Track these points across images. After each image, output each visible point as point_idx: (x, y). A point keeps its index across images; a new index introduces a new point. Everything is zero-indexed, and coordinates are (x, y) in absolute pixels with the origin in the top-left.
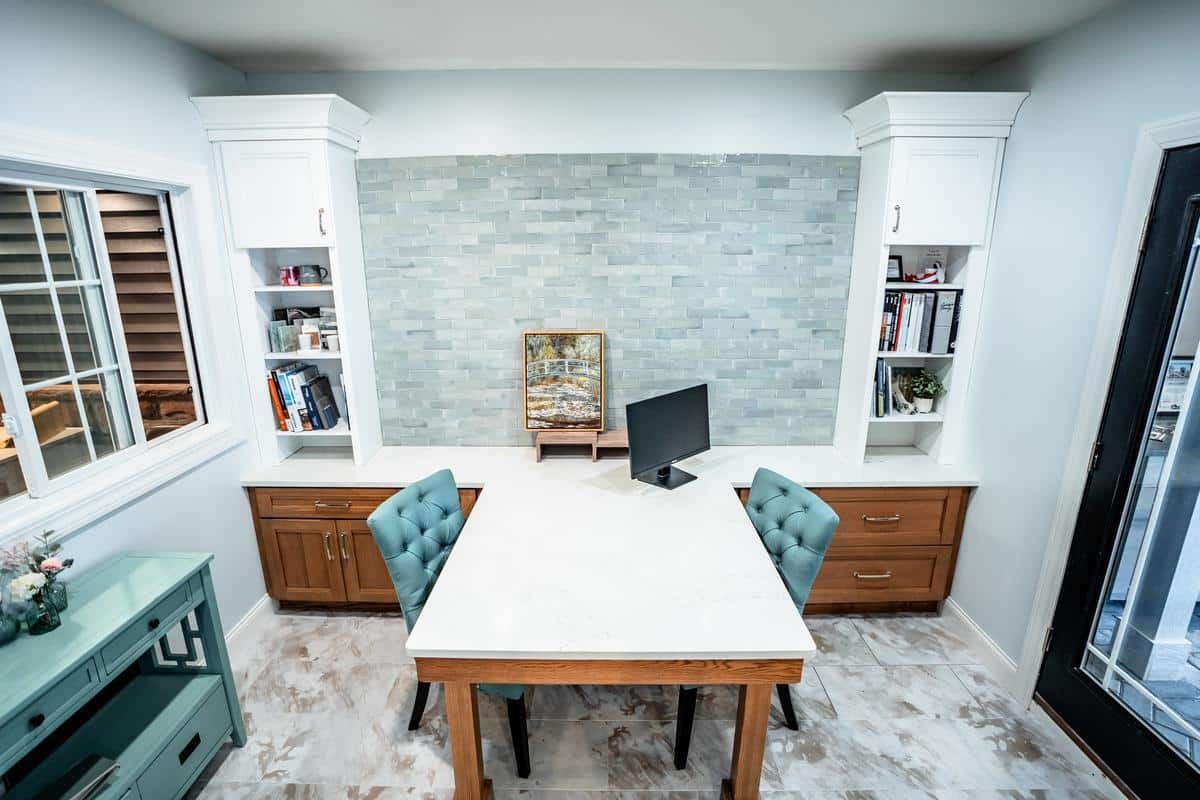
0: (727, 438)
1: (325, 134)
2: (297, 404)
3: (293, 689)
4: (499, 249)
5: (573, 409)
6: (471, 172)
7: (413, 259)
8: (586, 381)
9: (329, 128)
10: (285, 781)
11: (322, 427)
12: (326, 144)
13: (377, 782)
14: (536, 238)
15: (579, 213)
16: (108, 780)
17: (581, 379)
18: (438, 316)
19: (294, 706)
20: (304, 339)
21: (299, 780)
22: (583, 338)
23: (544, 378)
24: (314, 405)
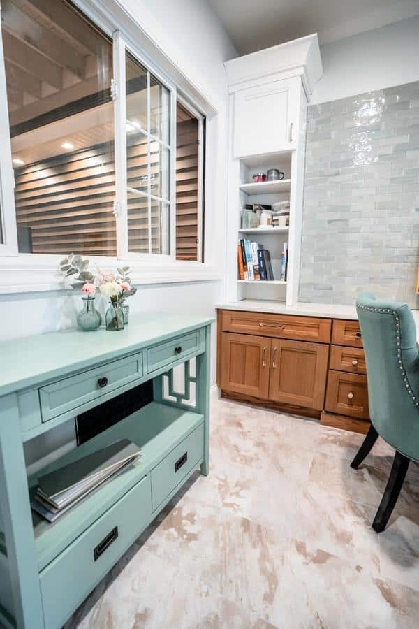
2: (253, 261)
3: (236, 446)
4: (410, 155)
7: (340, 169)
9: (304, 67)
10: (240, 515)
11: (267, 280)
12: (301, 79)
13: (322, 546)
16: (133, 463)
18: (353, 209)
19: (238, 459)
20: (263, 221)
21: (252, 518)
24: (264, 264)
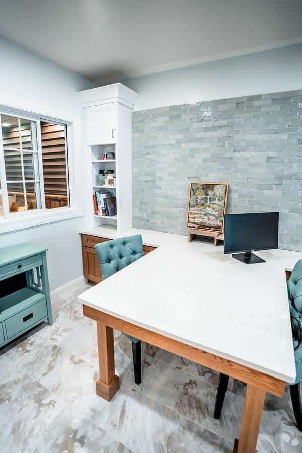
0: (293, 247)
1: (117, 100)
2: (101, 206)
3: (76, 311)
4: (183, 146)
5: (209, 220)
6: (176, 112)
7: (150, 151)
8: (217, 207)
9: (118, 97)
10: (55, 343)
11: (109, 215)
12: (117, 103)
13: (82, 358)
14: (200, 140)
15: (220, 127)
17: (215, 206)
18: (157, 175)
20: (106, 181)
21: (60, 345)
22: (217, 187)
23: (197, 204)
24: (107, 207)
